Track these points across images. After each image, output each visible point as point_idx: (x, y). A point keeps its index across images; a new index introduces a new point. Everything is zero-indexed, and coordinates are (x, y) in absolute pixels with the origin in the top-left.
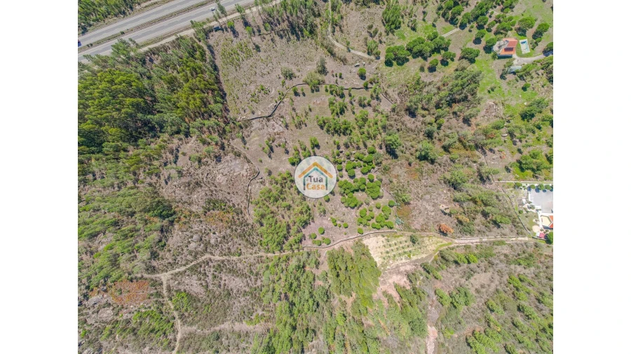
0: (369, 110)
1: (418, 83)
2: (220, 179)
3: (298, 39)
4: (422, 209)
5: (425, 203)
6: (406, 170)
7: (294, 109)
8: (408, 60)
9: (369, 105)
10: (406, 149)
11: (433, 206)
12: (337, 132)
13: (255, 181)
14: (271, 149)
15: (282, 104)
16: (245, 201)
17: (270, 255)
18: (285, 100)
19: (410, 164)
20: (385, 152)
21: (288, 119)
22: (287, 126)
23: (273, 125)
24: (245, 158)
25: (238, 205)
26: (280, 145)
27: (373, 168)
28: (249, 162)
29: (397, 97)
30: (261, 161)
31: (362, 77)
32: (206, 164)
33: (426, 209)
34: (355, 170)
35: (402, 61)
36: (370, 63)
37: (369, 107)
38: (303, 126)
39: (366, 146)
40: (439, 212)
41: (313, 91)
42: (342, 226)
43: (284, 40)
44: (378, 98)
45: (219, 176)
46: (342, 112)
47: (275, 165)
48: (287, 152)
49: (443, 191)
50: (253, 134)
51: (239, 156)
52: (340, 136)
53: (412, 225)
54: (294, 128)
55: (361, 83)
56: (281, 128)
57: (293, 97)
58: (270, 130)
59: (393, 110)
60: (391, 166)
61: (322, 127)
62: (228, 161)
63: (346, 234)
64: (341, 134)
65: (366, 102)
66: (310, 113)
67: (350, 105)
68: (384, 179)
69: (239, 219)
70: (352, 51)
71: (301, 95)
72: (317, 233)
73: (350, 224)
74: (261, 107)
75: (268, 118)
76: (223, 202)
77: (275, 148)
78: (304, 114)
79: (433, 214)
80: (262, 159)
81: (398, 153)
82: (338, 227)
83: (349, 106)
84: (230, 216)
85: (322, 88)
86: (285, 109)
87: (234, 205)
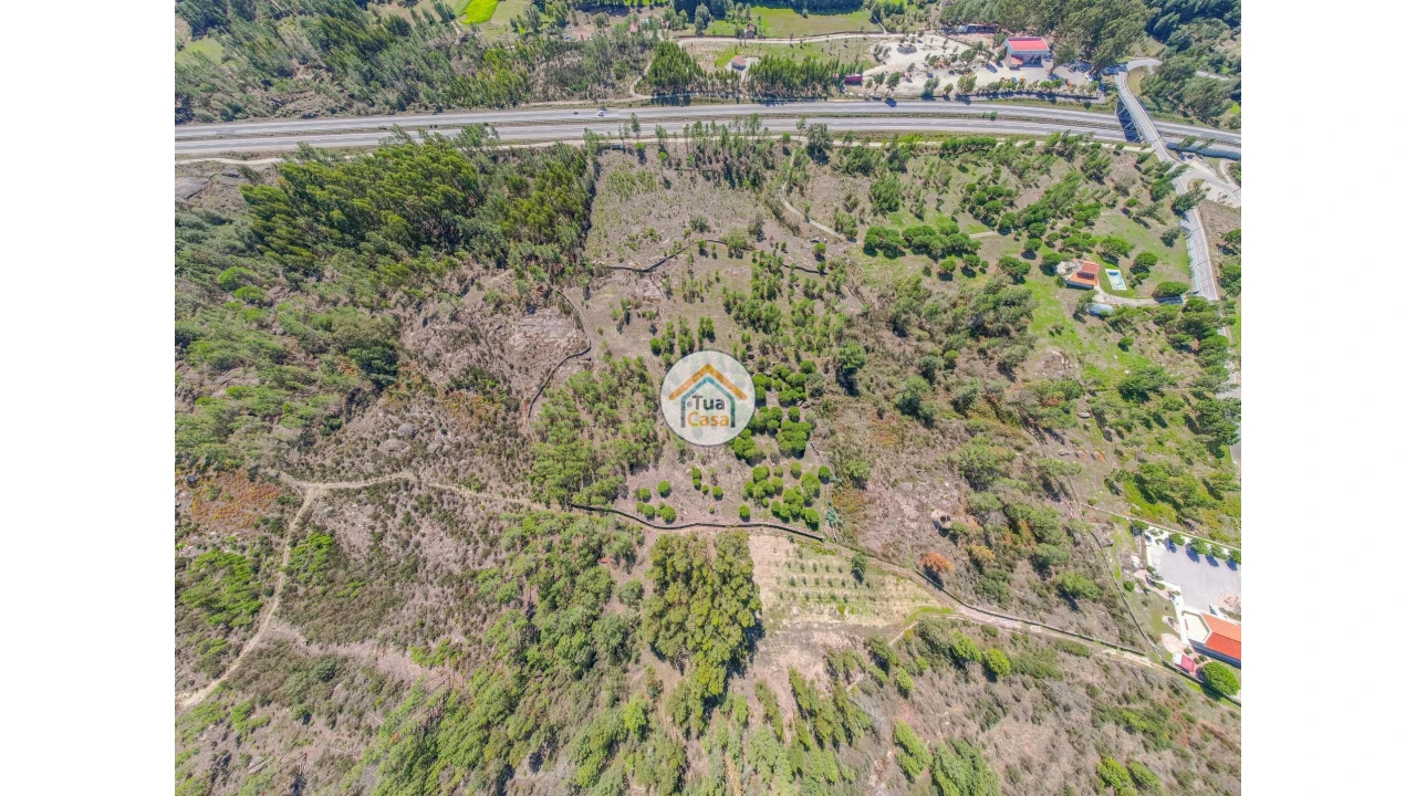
0: (818, 305)
1: (916, 288)
2: (517, 340)
3: (733, 186)
4: (892, 510)
5: (899, 497)
6: (869, 423)
7: (691, 272)
8: (903, 254)
9: (821, 297)
10: (878, 385)
11: (917, 508)
12: (753, 323)
13: (575, 360)
14: (628, 319)
15: (673, 260)
16: (535, 389)
17: (539, 507)
18: (681, 255)
19: (880, 414)
20: (834, 380)
21: (675, 283)
22: (669, 293)
23: (646, 285)
24: (577, 319)
25: (518, 392)
26: (644, 316)
27: (804, 399)
28: (580, 327)
29: (875, 300)
30: (601, 332)
31: (819, 257)
32: (507, 313)
33: (900, 510)
34: (768, 393)
35: (893, 252)
36: (835, 243)
37: (818, 300)
38: (698, 300)
39: (799, 360)
40: (929, 526)
41: (731, 256)
42: (711, 493)
43: (711, 183)
44: (838, 292)
45: (517, 336)
46: (772, 296)
47: (622, 345)
48: (654, 331)
49: (941, 482)
50: (606, 288)
51: (568, 313)
52: (757, 331)
53: (860, 537)
54: (680, 300)
55: (814, 265)
56: (658, 292)
57: (696, 255)
58: (638, 291)
59: (865, 315)
60: (840, 407)
61: (729, 310)
62: (544, 317)
63: (712, 513)
64: (760, 330)
65: (816, 291)
66: (715, 284)
67: (788, 289)
68: (819, 425)
69: (504, 419)
70: (812, 222)
71: (710, 257)
72: (654, 491)
73: (727, 495)
74: (638, 257)
75: (641, 273)
76: (493, 378)
77: (634, 319)
78: (705, 283)
79: (914, 525)
80: (603, 328)
81: (860, 387)
82: (701, 492)
83: (786, 291)
84: (493, 409)
85: (748, 256)
86: (677, 268)
87: (509, 391)
